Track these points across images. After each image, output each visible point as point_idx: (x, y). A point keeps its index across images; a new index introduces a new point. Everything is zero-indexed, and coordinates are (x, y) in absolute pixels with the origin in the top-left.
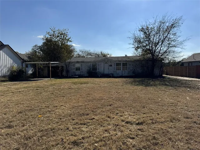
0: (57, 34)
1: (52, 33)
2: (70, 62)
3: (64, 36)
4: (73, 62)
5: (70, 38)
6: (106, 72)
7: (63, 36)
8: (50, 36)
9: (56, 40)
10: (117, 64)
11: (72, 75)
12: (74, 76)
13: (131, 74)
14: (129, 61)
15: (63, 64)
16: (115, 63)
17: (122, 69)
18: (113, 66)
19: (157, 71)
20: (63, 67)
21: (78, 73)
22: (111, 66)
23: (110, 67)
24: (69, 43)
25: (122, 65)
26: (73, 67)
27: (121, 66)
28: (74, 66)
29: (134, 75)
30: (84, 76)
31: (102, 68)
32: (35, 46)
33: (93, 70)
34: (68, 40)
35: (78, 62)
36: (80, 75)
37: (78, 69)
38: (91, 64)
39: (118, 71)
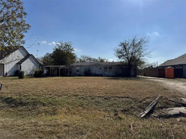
0: (64, 46)
1: (60, 44)
2: (72, 66)
3: (69, 47)
4: (74, 66)
6: (97, 73)
7: (68, 47)
8: (59, 47)
9: (63, 50)
10: (105, 67)
11: (74, 75)
13: (114, 74)
14: (113, 65)
15: (68, 67)
16: (103, 67)
17: (108, 71)
18: (102, 68)
19: (132, 73)
20: (67, 69)
21: (78, 73)
22: (101, 68)
23: (100, 70)
24: (72, 52)
25: (108, 68)
26: (74, 69)
28: (75, 69)
30: (82, 75)
31: (94, 70)
32: (47, 54)
33: (88, 72)
34: (72, 49)
35: (78, 66)
37: (78, 71)
38: (87, 67)
39: (105, 72)
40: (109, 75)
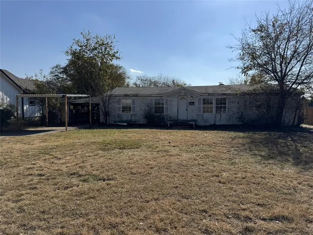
0: (93, 45)
1: (83, 41)
2: (111, 96)
3: (106, 49)
4: (116, 96)
5: (117, 52)
6: (183, 116)
7: (103, 48)
8: (80, 48)
9: (91, 55)
10: (204, 100)
11: (116, 122)
12: (119, 122)
13: (235, 121)
14: (229, 94)
16: (200, 99)
17: (214, 110)
18: (196, 103)
19: (288, 117)
20: (97, 105)
21: (126, 116)
22: (192, 103)
23: (191, 107)
24: (115, 62)
25: (214, 102)
26: (116, 105)
27: (214, 105)
28: (119, 104)
29: (240, 123)
30: (138, 123)
31: (173, 109)
32: (57, 67)
33: (156, 112)
34: (114, 56)
35: (126, 96)
36: (130, 121)
37: (126, 109)
38: (152, 100)
39: (206, 115)
40: (217, 123)
